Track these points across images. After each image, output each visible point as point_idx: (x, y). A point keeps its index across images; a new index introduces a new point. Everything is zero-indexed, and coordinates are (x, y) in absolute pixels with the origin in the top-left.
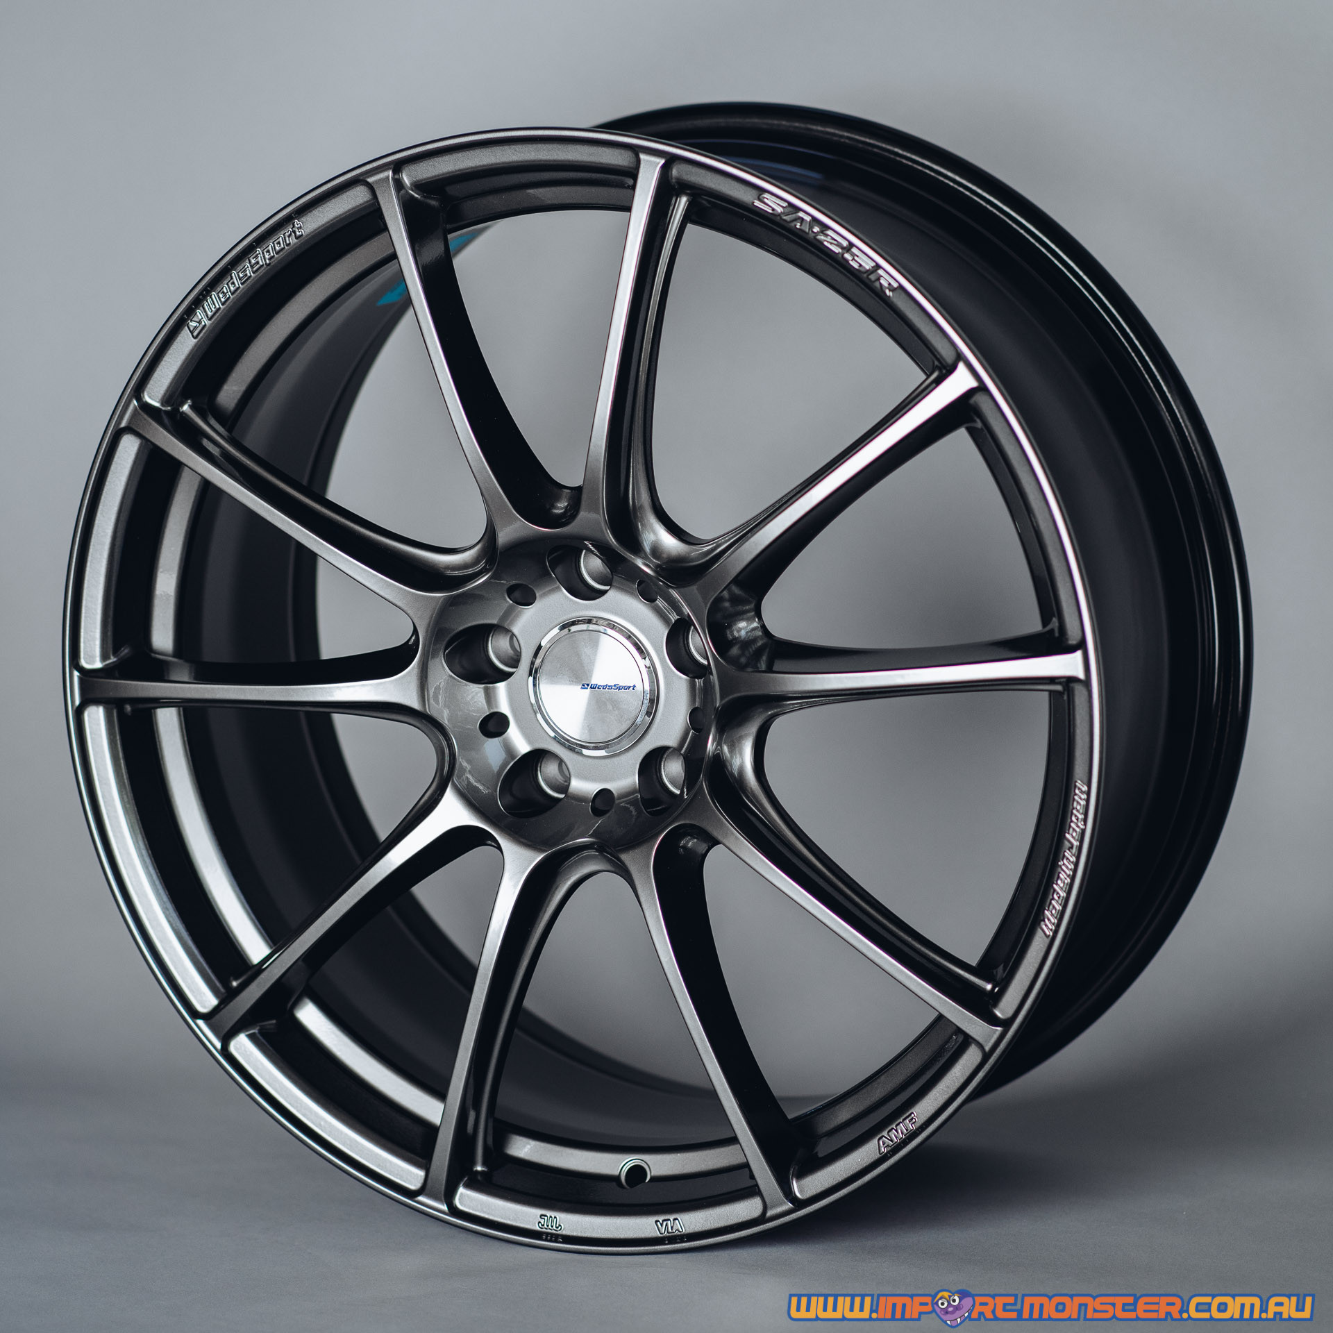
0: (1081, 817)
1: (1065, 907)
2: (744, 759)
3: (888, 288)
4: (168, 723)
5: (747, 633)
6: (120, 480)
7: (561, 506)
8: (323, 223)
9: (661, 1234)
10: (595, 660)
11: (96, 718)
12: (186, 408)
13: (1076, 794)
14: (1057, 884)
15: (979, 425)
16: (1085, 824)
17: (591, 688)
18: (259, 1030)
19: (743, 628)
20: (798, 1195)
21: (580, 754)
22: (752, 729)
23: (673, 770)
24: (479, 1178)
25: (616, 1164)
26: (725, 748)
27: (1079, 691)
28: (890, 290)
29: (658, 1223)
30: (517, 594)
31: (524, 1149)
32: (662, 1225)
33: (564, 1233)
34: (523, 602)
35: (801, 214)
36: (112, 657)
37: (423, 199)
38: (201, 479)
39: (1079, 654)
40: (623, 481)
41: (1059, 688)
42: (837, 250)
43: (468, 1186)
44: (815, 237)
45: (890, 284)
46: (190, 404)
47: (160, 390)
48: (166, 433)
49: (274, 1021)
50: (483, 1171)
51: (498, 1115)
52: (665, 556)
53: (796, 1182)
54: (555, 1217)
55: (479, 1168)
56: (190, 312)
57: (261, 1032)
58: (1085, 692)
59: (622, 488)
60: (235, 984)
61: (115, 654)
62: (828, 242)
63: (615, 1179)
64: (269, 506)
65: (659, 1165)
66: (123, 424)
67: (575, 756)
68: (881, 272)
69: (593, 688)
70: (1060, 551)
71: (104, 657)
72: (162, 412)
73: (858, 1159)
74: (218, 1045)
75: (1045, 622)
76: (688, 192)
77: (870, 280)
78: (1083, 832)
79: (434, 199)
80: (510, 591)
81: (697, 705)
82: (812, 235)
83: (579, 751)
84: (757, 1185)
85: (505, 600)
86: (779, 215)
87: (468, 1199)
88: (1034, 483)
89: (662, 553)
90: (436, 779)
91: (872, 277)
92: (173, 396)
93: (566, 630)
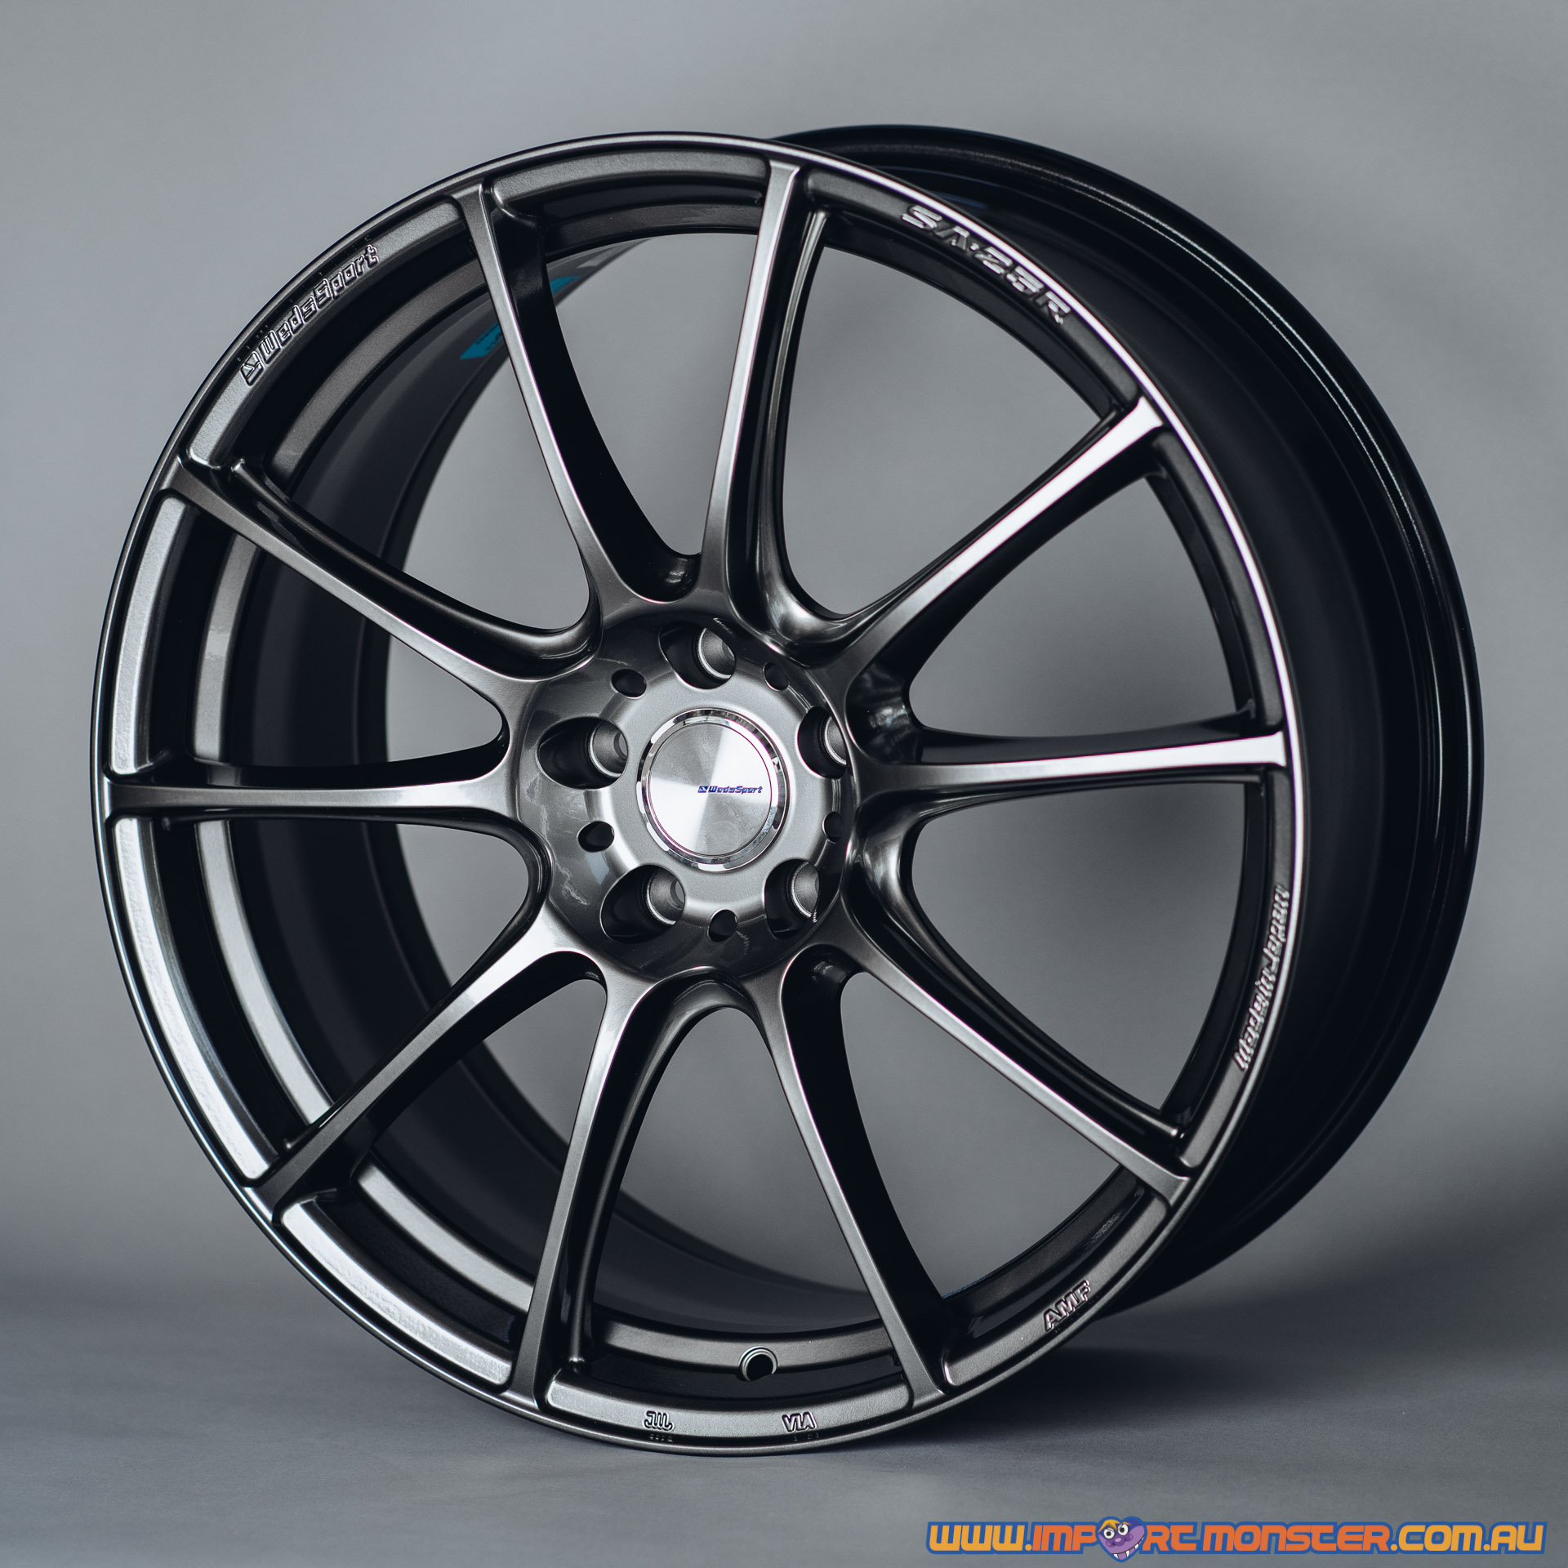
0: (1281, 928)
1: (1262, 1035)
2: (889, 867)
3: (1058, 314)
4: (213, 840)
5: (893, 721)
6: (160, 552)
7: (677, 575)
8: (401, 248)
9: (789, 1431)
10: (715, 757)
11: (128, 832)
12: (238, 468)
13: (1275, 902)
14: (1254, 1008)
15: (1164, 474)
16: (1286, 936)
17: (710, 791)
18: (316, 1199)
19: (889, 715)
20: (950, 1381)
21: (697, 869)
22: (899, 834)
23: (804, 888)
24: (575, 1370)
25: (735, 1355)
26: (867, 857)
27: (1279, 780)
28: (1060, 316)
29: (786, 1419)
30: (623, 683)
31: (628, 1338)
32: (790, 1420)
33: (675, 1432)
34: (631, 692)
35: (957, 229)
36: (148, 762)
37: (517, 219)
38: (257, 549)
39: (1279, 736)
40: (748, 544)
41: (1255, 779)
42: (999, 270)
43: (561, 1380)
44: (973, 257)
45: (1060, 309)
46: (243, 462)
47: (208, 445)
48: (214, 495)
49: (335, 1190)
50: (580, 1362)
51: (596, 1300)
52: (797, 632)
53: (949, 1367)
54: (665, 1414)
55: (575, 1359)
56: (244, 353)
57: (318, 1201)
58: (1286, 781)
59: (748, 552)
60: (289, 1146)
61: (152, 758)
62: (988, 261)
63: (736, 1371)
64: (335, 579)
65: (786, 1354)
66: (165, 486)
67: (690, 873)
68: (1049, 295)
69: (712, 791)
70: (1257, 617)
71: (139, 760)
72: (211, 473)
73: (1020, 1337)
74: (269, 1216)
75: (1240, 701)
76: (826, 206)
77: (1037, 304)
78: (1284, 945)
79: (530, 219)
80: (616, 679)
81: (833, 810)
82: (969, 254)
83: (695, 866)
84: (903, 1372)
85: (610, 688)
86: (932, 230)
87: (561, 1395)
88: (1226, 538)
89: (794, 628)
90: (528, 900)
91: (1040, 301)
92: (225, 452)
93: (681, 723)
